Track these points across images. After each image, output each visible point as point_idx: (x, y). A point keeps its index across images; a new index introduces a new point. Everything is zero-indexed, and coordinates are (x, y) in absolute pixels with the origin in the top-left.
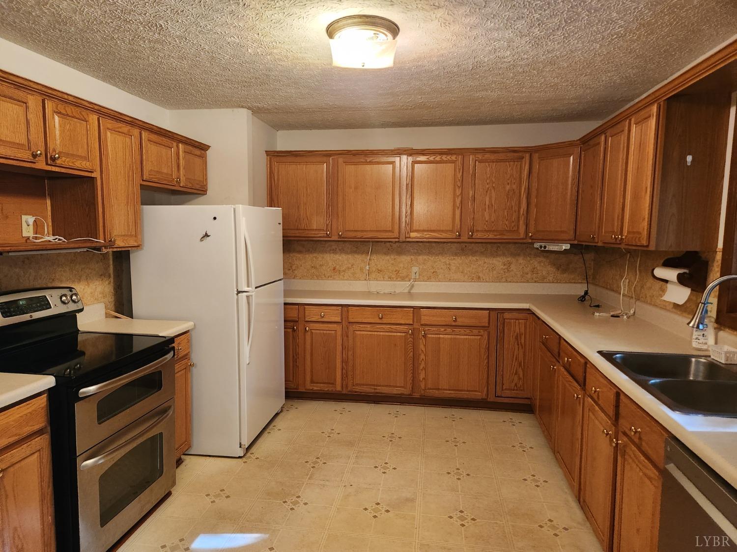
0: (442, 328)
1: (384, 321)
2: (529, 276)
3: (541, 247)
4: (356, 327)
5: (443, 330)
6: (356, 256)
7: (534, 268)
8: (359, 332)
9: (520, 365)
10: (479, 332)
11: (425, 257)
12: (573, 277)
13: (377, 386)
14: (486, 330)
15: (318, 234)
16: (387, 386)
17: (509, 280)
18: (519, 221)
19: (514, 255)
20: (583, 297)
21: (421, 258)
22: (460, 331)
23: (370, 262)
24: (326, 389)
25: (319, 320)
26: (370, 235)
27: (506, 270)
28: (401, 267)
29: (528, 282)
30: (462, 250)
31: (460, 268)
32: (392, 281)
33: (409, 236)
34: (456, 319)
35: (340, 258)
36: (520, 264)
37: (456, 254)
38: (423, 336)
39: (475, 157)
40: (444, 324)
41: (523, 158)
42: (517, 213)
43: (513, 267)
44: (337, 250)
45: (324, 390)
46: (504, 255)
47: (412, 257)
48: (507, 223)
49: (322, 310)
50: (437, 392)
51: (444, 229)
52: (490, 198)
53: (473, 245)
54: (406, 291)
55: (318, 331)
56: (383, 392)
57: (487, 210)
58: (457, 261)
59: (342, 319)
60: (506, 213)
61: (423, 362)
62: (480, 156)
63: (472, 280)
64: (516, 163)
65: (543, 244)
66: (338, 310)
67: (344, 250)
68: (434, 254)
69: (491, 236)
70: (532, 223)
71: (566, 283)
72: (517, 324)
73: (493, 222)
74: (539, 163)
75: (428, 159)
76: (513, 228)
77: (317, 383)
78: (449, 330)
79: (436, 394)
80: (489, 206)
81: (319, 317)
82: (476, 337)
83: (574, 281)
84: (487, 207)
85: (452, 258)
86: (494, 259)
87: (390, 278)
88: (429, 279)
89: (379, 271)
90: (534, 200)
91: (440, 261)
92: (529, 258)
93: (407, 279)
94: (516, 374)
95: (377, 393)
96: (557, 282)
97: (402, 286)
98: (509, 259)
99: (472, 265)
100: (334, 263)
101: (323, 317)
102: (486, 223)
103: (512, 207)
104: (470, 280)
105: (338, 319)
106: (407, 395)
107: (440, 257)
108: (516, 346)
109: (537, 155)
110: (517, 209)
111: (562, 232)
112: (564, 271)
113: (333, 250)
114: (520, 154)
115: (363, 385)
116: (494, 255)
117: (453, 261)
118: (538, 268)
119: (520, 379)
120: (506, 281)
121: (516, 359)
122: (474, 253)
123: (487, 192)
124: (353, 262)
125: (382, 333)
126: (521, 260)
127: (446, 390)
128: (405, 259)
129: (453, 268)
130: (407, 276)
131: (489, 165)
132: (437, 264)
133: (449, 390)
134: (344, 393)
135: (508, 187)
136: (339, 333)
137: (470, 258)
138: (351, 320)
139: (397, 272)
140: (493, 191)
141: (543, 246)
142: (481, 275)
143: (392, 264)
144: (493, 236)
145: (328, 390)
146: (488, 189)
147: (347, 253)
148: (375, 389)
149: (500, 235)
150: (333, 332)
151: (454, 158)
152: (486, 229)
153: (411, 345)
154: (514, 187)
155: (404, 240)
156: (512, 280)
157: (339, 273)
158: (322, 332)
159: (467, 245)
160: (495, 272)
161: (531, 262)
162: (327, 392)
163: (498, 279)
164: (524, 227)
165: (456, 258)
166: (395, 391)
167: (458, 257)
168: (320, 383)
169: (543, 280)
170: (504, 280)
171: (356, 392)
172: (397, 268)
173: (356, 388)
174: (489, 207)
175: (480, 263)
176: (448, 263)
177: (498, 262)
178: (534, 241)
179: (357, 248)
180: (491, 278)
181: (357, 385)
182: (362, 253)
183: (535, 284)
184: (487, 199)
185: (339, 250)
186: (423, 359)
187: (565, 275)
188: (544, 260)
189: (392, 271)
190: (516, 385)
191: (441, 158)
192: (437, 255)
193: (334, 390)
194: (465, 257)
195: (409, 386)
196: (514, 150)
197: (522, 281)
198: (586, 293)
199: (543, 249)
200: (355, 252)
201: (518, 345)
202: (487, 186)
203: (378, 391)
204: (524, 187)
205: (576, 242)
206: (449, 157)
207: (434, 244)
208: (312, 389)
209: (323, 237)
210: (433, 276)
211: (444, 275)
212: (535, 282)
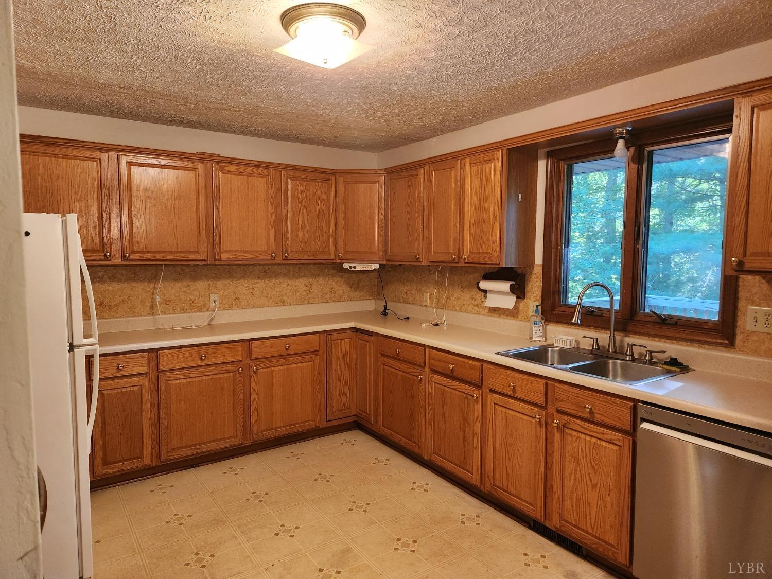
0: (274, 359)
1: (208, 362)
2: (328, 296)
3: (351, 267)
4: (171, 375)
5: (275, 361)
6: (134, 284)
7: (332, 288)
8: (174, 382)
9: (347, 384)
10: (311, 358)
11: (225, 282)
12: (362, 294)
13: (200, 444)
14: (317, 355)
15: (90, 256)
16: (211, 442)
17: (311, 301)
18: (329, 242)
19: (315, 276)
20: (384, 311)
21: (220, 284)
22: (293, 360)
23: (155, 292)
24: (128, 468)
25: (115, 375)
26: (169, 257)
27: (308, 292)
28: (196, 295)
29: (327, 302)
30: (266, 272)
31: (264, 292)
32: (185, 313)
33: (219, 258)
34: (289, 347)
35: (111, 288)
36: (320, 284)
37: (259, 278)
38: (255, 372)
39: (287, 174)
40: (277, 354)
41: (329, 180)
42: (327, 234)
43: (314, 288)
44: (106, 277)
45: (124, 470)
46: (306, 276)
47: (210, 282)
48: (319, 243)
49: (118, 361)
50: (271, 432)
51: (258, 250)
52: (303, 218)
53: (276, 266)
54: (206, 323)
55: (113, 391)
56: (209, 449)
57: (300, 230)
58: (260, 285)
59: (149, 369)
60: (317, 233)
61: (255, 402)
62: (291, 173)
63: (277, 305)
64: (324, 184)
65: (353, 265)
66: (143, 357)
67: (115, 278)
68: (235, 277)
69: (306, 257)
70: (341, 243)
71: (358, 300)
72: (343, 344)
73: (306, 243)
74: (345, 187)
75: (237, 169)
76: (324, 249)
77: (114, 463)
78: (282, 361)
79: (270, 435)
80: (301, 226)
81: (115, 371)
82: (308, 364)
83: (363, 298)
84: (300, 227)
85: (256, 281)
86: (297, 281)
87: (183, 310)
88: (230, 307)
89: (168, 302)
90: (341, 222)
91: (242, 285)
92: (327, 279)
93: (205, 309)
94: (343, 394)
95: (201, 453)
96: (351, 300)
97: (200, 319)
98: (310, 280)
99: (276, 288)
100: (100, 296)
101: (121, 370)
102: (300, 243)
103: (323, 228)
104: (275, 305)
105: (144, 369)
106: (237, 445)
107: (242, 281)
108: (343, 366)
109: (342, 178)
110: (327, 230)
111: (371, 253)
112: (356, 290)
113: (99, 277)
114: (326, 176)
115: (182, 448)
116: (296, 276)
117: (257, 285)
118: (335, 288)
119: (347, 397)
120: (309, 303)
121: (344, 379)
122: (277, 275)
123: (299, 211)
124: (130, 292)
125: (204, 378)
126: (321, 280)
127: (280, 427)
128: (201, 285)
129: (257, 293)
130: (205, 305)
131: (300, 183)
132: (239, 289)
133: (283, 427)
134: (154, 465)
135: (318, 208)
136: (146, 388)
137: (274, 281)
138: (162, 368)
139: (192, 301)
140: (305, 210)
141: (353, 266)
142: (285, 298)
143: (185, 292)
144: (307, 257)
145: (131, 469)
146: (300, 208)
147: (120, 281)
148: (198, 449)
149: (313, 256)
150: (136, 388)
151: (265, 171)
152: (301, 250)
153: (241, 385)
154: (324, 208)
155: (213, 262)
156: (313, 301)
157: (110, 309)
158: (119, 390)
159: (270, 266)
160: (298, 294)
161: (330, 282)
162: (131, 471)
163: (302, 302)
164: (334, 248)
165: (259, 281)
166: (223, 445)
167: (261, 279)
168: (118, 462)
169: (340, 299)
170: (306, 302)
171: (171, 460)
172: (192, 297)
173: (173, 454)
174: (302, 228)
175: (284, 285)
176: (251, 287)
177: (300, 284)
178: (343, 261)
179: (135, 274)
180: (294, 300)
181: (173, 450)
182: (143, 281)
183: (333, 303)
184: (300, 218)
185: (109, 278)
186: (254, 399)
187: (356, 293)
188: (340, 279)
189: (186, 301)
190: (344, 405)
191: (252, 170)
192: (239, 279)
193: (141, 465)
194: (268, 280)
195: (240, 435)
196: (321, 171)
197: (323, 301)
198: (385, 307)
199: (353, 269)
200: (133, 280)
201: (345, 365)
202: (300, 205)
203: (202, 450)
204: (332, 208)
205: (385, 262)
206: (260, 171)
207: (234, 267)
208: (105, 474)
209: (100, 260)
210: (235, 303)
211: (248, 302)
212: (334, 301)
